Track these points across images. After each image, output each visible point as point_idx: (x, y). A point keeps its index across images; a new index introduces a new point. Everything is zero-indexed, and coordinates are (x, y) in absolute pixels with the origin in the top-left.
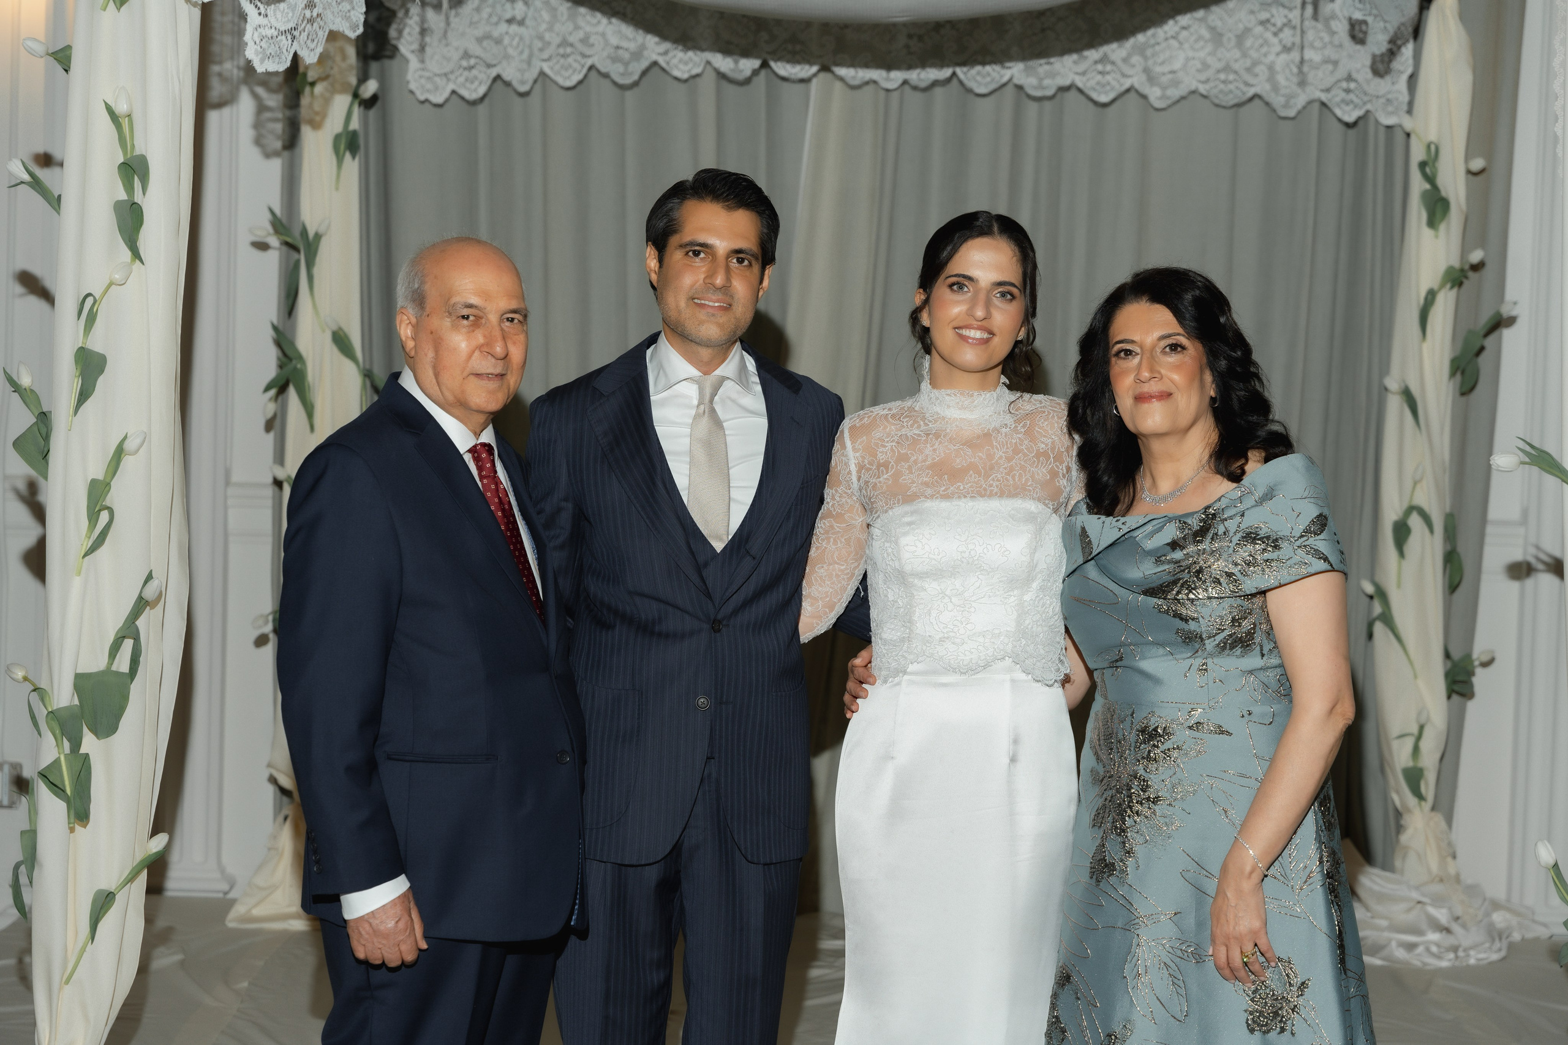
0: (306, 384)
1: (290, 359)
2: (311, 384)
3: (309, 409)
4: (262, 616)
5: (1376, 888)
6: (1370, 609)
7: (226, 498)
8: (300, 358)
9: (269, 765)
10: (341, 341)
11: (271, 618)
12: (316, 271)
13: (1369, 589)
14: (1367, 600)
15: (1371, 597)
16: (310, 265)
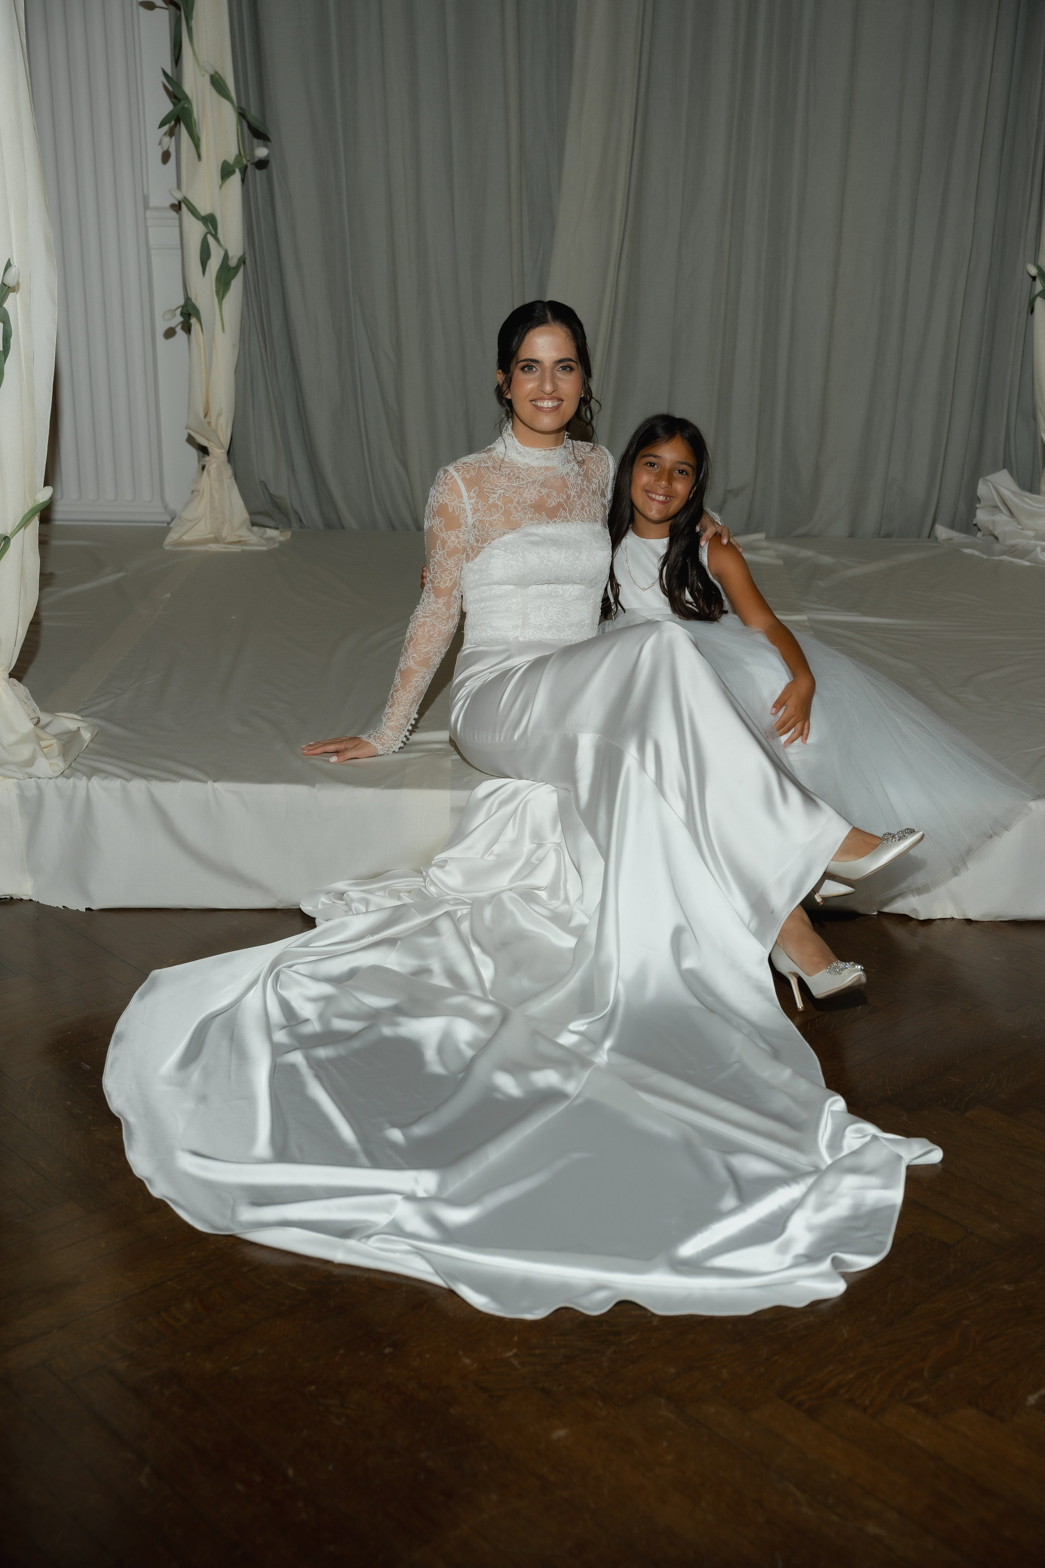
0: (193, 120)
1: (180, 101)
2: (197, 121)
3: (196, 142)
4: (170, 310)
5: (1027, 507)
6: (1032, 287)
7: (145, 219)
8: (186, 98)
9: (187, 428)
10: (217, 82)
11: (179, 312)
12: (193, 23)
13: (1033, 271)
14: (1031, 280)
15: (1034, 278)
16: (189, 18)
